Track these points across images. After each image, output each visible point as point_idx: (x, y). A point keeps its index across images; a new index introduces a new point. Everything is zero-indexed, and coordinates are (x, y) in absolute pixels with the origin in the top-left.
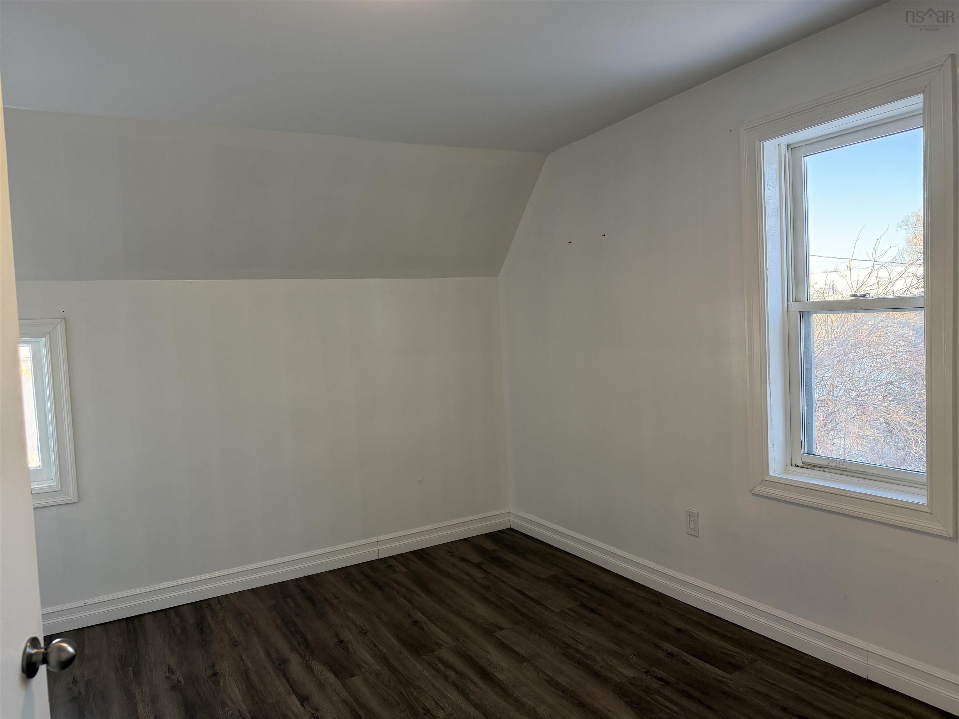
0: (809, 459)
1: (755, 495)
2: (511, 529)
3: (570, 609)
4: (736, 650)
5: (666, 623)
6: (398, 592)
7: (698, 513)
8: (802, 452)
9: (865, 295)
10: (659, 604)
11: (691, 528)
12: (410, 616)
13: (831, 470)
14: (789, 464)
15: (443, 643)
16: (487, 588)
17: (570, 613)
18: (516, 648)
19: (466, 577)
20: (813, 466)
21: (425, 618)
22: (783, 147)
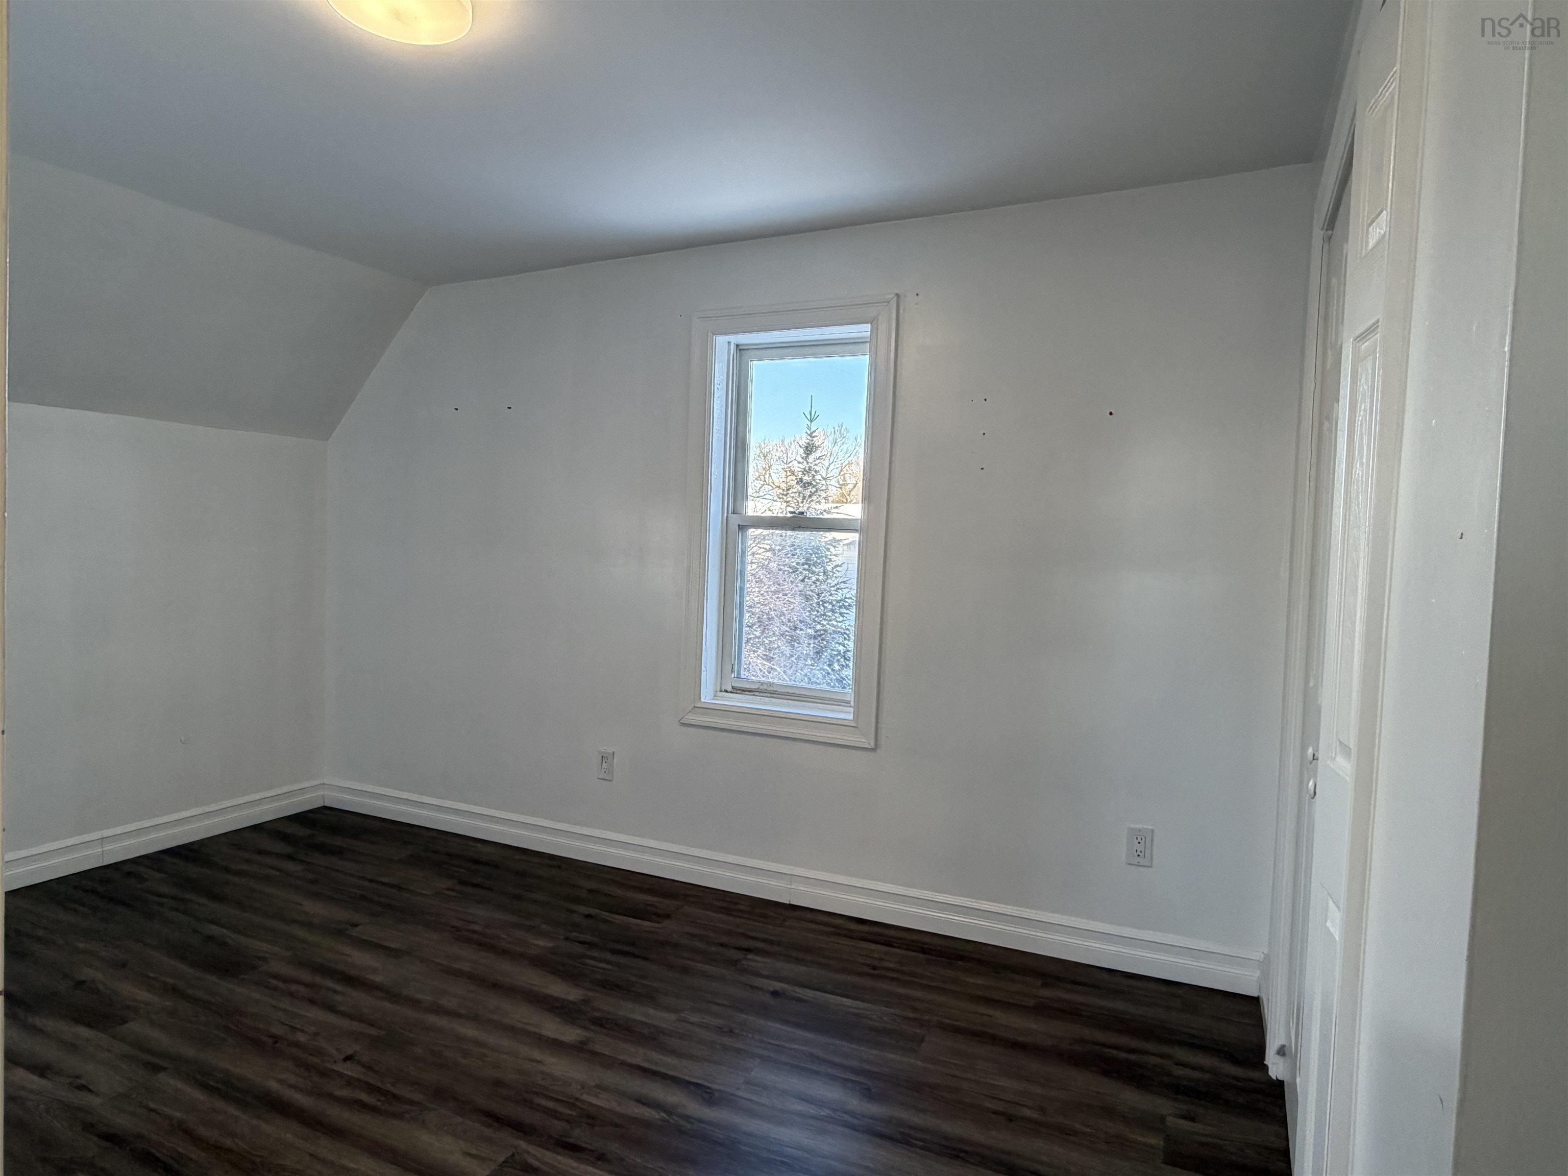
0: (738, 685)
1: (684, 724)
2: (325, 808)
3: (448, 889)
4: (655, 899)
5: (574, 886)
6: (161, 905)
7: (614, 752)
8: (733, 676)
9: (802, 513)
10: (559, 867)
11: (603, 771)
12: (195, 931)
13: (761, 694)
14: (718, 689)
15: (267, 955)
16: (314, 882)
17: (451, 893)
18: (385, 944)
19: (273, 872)
20: (743, 691)
21: (225, 931)
22: (733, 347)
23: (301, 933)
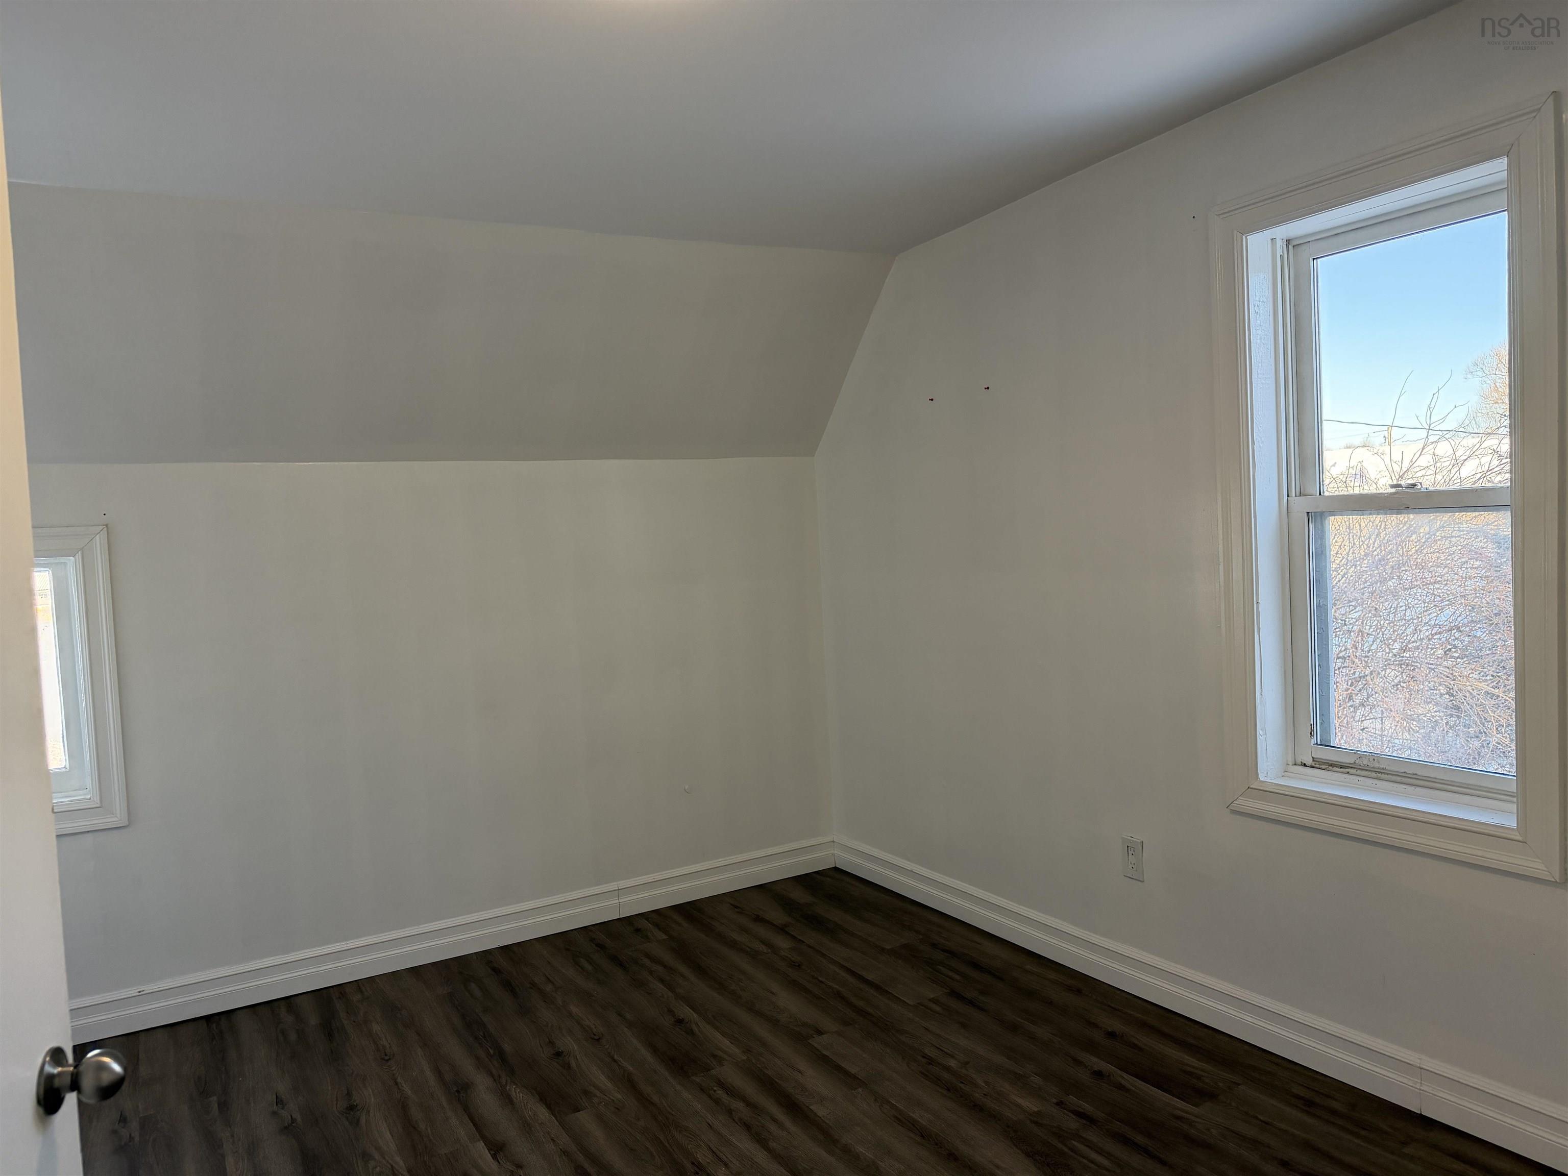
0: (1323, 754)
1: (1236, 812)
2: (836, 869)
3: (934, 1001)
4: (1204, 1066)
5: (1090, 1023)
6: (651, 972)
7: (1142, 843)
8: (1315, 741)
9: (1414, 485)
10: (1078, 991)
11: (1130, 866)
12: (670, 1012)
13: (1359, 772)
14: (1291, 762)
15: (725, 1056)
16: (797, 966)
17: (934, 1006)
18: (844, 1065)
19: (763, 948)
20: (1331, 765)
21: (695, 1015)
22: (1279, 244)
23: (762, 1030)
